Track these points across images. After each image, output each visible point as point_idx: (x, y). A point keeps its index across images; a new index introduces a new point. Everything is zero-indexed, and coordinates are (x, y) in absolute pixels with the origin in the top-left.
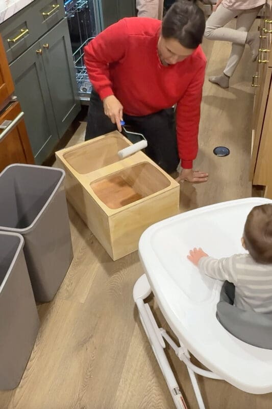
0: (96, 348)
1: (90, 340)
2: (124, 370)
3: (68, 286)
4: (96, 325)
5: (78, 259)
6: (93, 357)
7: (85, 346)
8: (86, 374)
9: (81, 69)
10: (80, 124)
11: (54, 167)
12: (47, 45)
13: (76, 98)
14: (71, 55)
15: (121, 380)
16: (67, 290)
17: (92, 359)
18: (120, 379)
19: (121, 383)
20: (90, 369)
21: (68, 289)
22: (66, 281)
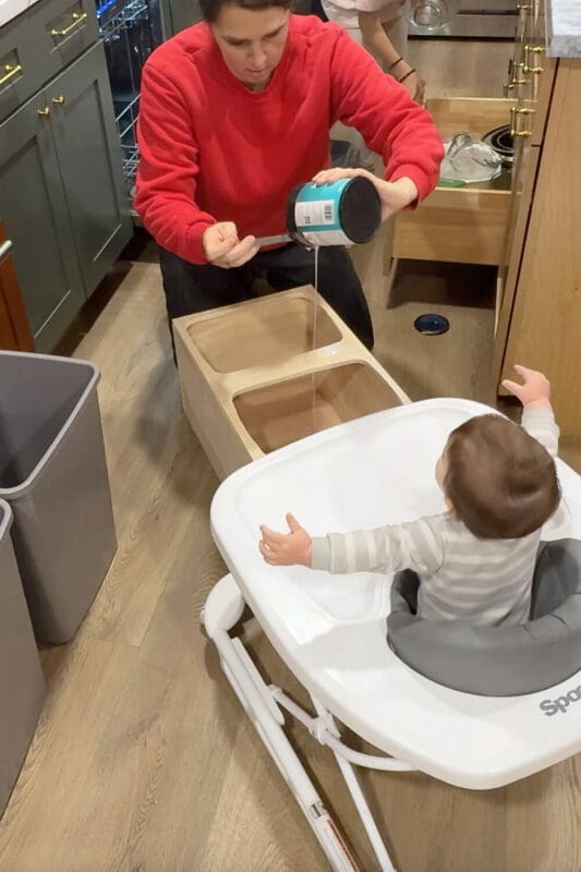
0: (164, 742)
1: (154, 723)
2: (224, 789)
3: (105, 610)
4: (165, 692)
5: (126, 552)
6: (159, 761)
7: (142, 737)
8: (145, 795)
9: (134, 150)
10: (132, 265)
11: (77, 357)
12: (61, 98)
13: (123, 211)
14: (112, 120)
15: (219, 810)
16: (104, 619)
17: (157, 764)
18: (216, 807)
19: (218, 815)
20: (153, 787)
21: (106, 616)
22: (101, 598)
